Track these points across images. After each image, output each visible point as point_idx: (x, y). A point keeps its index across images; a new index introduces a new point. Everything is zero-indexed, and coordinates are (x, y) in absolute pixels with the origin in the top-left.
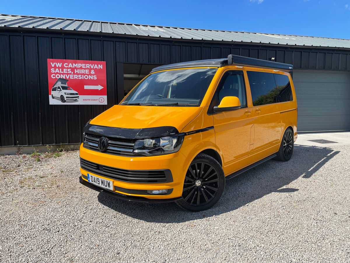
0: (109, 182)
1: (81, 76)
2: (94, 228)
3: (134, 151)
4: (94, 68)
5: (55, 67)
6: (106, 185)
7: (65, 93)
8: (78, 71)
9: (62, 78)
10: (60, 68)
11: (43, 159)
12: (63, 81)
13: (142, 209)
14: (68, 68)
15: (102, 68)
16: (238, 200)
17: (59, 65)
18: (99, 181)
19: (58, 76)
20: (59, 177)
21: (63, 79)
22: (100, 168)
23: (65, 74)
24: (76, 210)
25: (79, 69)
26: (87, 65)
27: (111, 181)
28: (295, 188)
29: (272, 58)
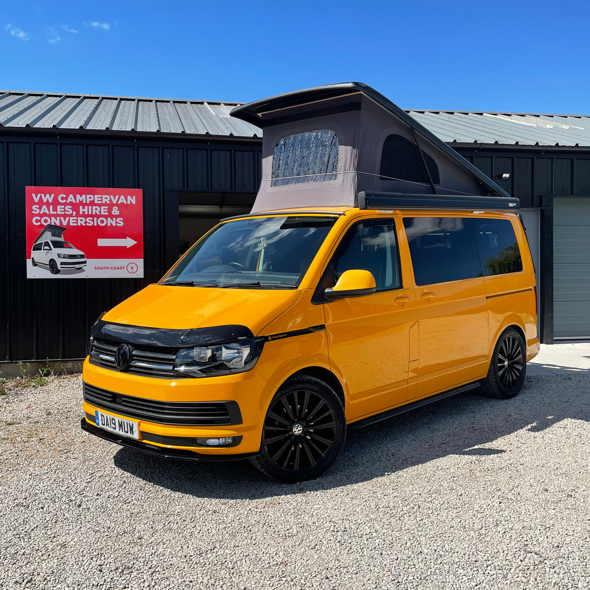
0: (131, 424)
1: (92, 219)
2: (104, 504)
3: (175, 369)
4: (119, 203)
5: (41, 203)
6: (126, 430)
7: (58, 254)
8: (86, 210)
9: (53, 224)
10: (51, 204)
11: (10, 390)
12: (56, 230)
13: (192, 478)
14: (65, 204)
15: (134, 202)
16: (376, 465)
17: (49, 198)
18: (115, 424)
19: (46, 221)
20: (42, 423)
21: (55, 226)
22: (118, 400)
23: (60, 216)
24: (73, 477)
25: (88, 205)
26: (104, 196)
27: (135, 422)
28: (497, 449)
29: (504, 175)
